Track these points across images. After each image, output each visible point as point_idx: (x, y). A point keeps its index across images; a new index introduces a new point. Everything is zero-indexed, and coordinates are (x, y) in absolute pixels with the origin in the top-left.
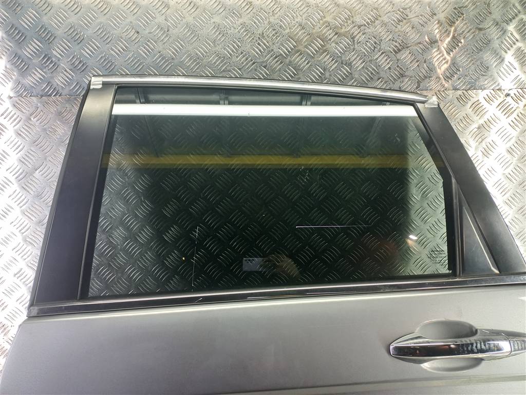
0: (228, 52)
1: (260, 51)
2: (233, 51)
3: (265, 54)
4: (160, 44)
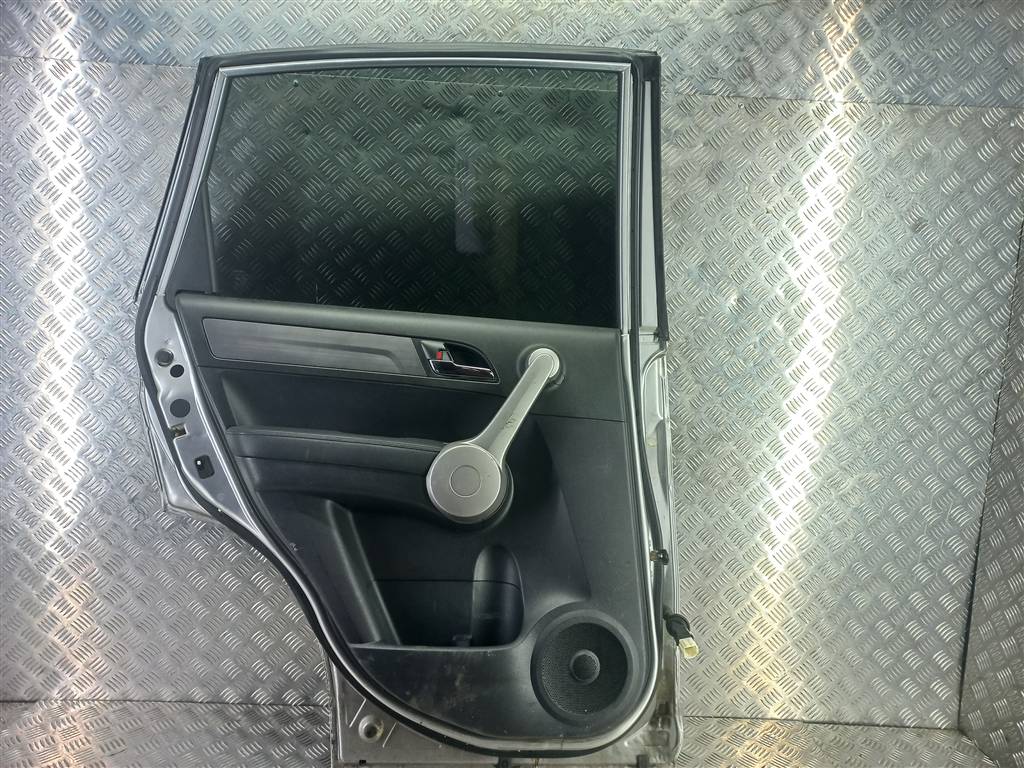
0: (394, 25)
1: (434, 26)
2: (400, 25)
3: (439, 31)
4: (310, 9)
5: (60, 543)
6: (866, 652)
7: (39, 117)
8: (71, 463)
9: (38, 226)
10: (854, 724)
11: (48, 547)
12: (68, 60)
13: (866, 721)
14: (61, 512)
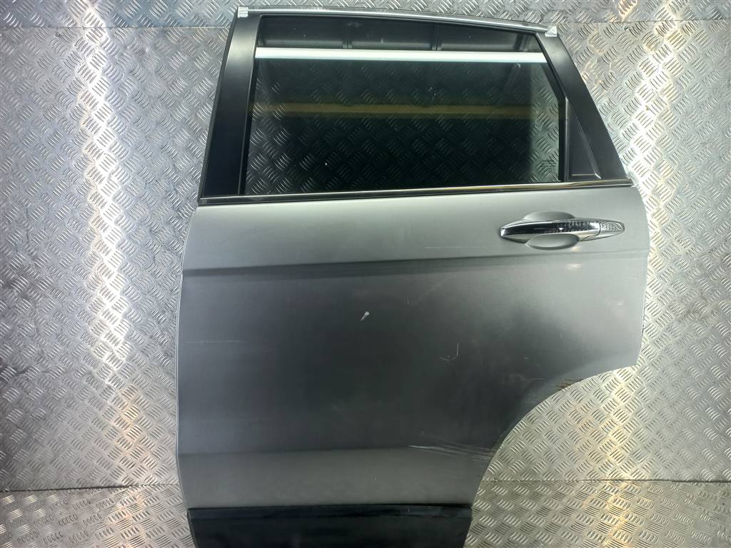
5: (114, 378)
6: (721, 429)
7: (81, 72)
8: (118, 322)
9: (85, 152)
10: (711, 482)
11: (107, 382)
12: (100, 28)
13: (721, 479)
14: (114, 357)
